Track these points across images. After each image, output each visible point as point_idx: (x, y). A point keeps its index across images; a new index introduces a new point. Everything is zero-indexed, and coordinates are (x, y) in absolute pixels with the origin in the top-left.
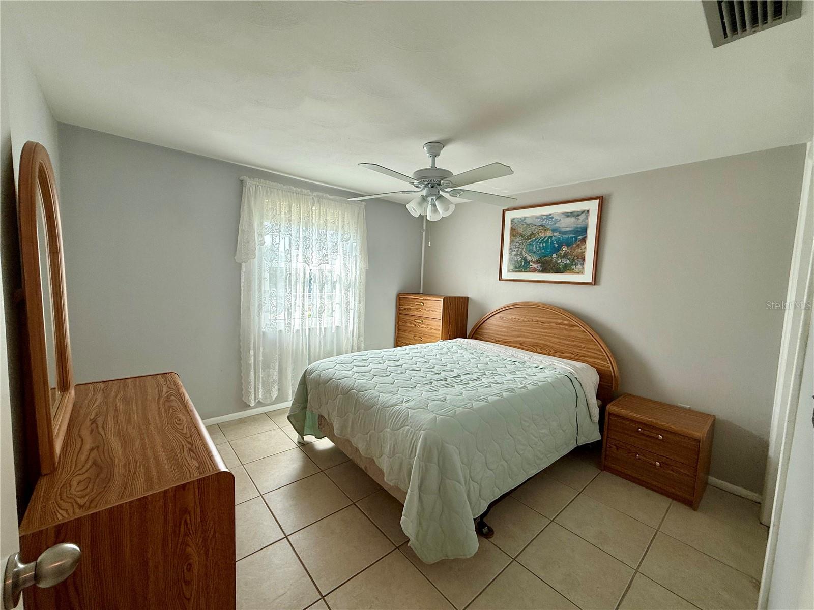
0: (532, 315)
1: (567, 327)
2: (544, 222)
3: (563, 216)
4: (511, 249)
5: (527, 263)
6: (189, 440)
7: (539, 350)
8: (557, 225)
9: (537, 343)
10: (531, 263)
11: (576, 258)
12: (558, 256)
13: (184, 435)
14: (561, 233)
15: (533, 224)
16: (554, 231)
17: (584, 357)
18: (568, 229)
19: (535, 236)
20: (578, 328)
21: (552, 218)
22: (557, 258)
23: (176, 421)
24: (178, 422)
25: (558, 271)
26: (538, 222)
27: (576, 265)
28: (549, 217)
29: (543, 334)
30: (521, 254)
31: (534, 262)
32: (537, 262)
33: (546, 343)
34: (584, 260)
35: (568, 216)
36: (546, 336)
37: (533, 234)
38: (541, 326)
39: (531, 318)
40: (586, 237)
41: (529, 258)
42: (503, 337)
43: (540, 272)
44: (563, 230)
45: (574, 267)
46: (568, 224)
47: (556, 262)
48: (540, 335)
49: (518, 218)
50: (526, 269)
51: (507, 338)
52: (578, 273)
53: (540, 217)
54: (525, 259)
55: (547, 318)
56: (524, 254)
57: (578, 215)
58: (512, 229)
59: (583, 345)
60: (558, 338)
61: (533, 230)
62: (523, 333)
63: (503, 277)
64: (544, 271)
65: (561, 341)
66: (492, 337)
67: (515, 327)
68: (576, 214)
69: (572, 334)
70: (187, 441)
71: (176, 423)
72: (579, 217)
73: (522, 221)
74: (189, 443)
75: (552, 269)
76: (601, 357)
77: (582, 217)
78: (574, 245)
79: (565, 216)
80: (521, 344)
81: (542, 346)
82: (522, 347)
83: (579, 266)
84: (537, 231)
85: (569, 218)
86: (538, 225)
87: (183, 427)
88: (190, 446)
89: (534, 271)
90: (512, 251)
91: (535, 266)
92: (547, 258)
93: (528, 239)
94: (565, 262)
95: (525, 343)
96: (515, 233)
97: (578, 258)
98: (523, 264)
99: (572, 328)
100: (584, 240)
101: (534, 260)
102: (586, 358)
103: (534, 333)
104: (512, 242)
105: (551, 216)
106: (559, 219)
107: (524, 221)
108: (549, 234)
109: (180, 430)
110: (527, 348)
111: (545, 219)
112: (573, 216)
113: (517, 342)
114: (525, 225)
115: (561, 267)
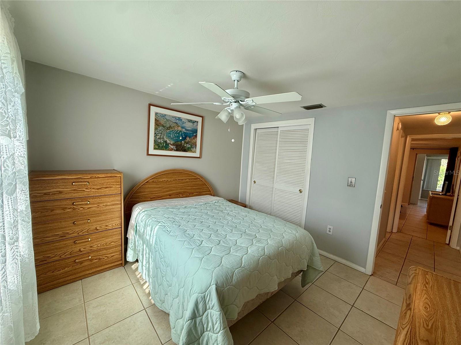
0: (176, 176)
1: (194, 180)
2: (177, 121)
3: (187, 121)
4: (155, 133)
5: (167, 144)
6: (425, 288)
7: (181, 196)
8: (184, 125)
9: (180, 192)
10: (169, 145)
11: (193, 144)
12: (185, 142)
13: (427, 293)
14: (186, 130)
15: (171, 121)
16: (183, 128)
17: (202, 192)
18: (189, 129)
19: (172, 128)
20: (199, 180)
21: (181, 120)
22: (184, 143)
23: (429, 309)
24: (428, 307)
25: (185, 151)
26: (174, 120)
27: (193, 148)
28: (180, 119)
29: (182, 186)
30: (163, 138)
31: (171, 145)
32: (173, 145)
33: (185, 191)
34: (196, 146)
35: (189, 122)
36: (184, 187)
37: (170, 127)
38: (181, 182)
39: (176, 178)
40: (197, 135)
41: (168, 142)
42: (157, 195)
43: (175, 150)
44: (187, 128)
45: (192, 149)
46: (189, 126)
47: (184, 145)
48: (181, 187)
49: (160, 114)
50: (167, 148)
51: (160, 194)
52: (194, 152)
53: (175, 117)
54: (166, 142)
55: (184, 177)
56: (165, 138)
57: (194, 123)
58: (156, 120)
59: (201, 187)
60: (190, 186)
61: (170, 124)
62: (171, 189)
63: (150, 153)
64: (177, 150)
65: (192, 188)
66: (148, 197)
67: (165, 186)
68: (193, 121)
69: (197, 183)
70: (427, 289)
71: (430, 307)
72: (194, 124)
73: (163, 116)
74: (426, 287)
75: (181, 149)
76: (208, 190)
77: (195, 124)
78: (192, 138)
79: (188, 121)
80: (170, 196)
81: (183, 193)
82: (171, 197)
83: (194, 149)
84: (173, 125)
85: (190, 123)
86: (174, 122)
87: (425, 299)
88: (427, 285)
89: (172, 150)
90: (157, 135)
91: (172, 147)
92: (179, 143)
93: (167, 129)
94: (188, 146)
95: (173, 194)
96: (158, 123)
97: (194, 145)
98: (165, 145)
99: (196, 180)
100: (196, 136)
101: (171, 143)
102: (203, 193)
103: (177, 187)
104: (156, 129)
105: (181, 119)
106: (185, 121)
107: (165, 117)
108: (180, 129)
109: (428, 298)
110: (174, 197)
111: (178, 119)
112: (192, 122)
113: (167, 195)
114: (166, 120)
115: (186, 148)
